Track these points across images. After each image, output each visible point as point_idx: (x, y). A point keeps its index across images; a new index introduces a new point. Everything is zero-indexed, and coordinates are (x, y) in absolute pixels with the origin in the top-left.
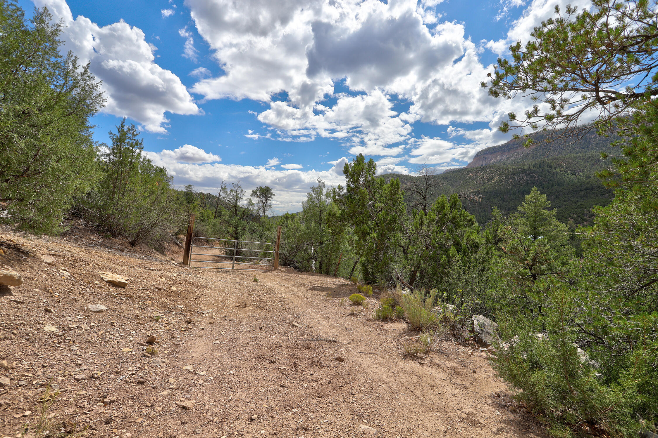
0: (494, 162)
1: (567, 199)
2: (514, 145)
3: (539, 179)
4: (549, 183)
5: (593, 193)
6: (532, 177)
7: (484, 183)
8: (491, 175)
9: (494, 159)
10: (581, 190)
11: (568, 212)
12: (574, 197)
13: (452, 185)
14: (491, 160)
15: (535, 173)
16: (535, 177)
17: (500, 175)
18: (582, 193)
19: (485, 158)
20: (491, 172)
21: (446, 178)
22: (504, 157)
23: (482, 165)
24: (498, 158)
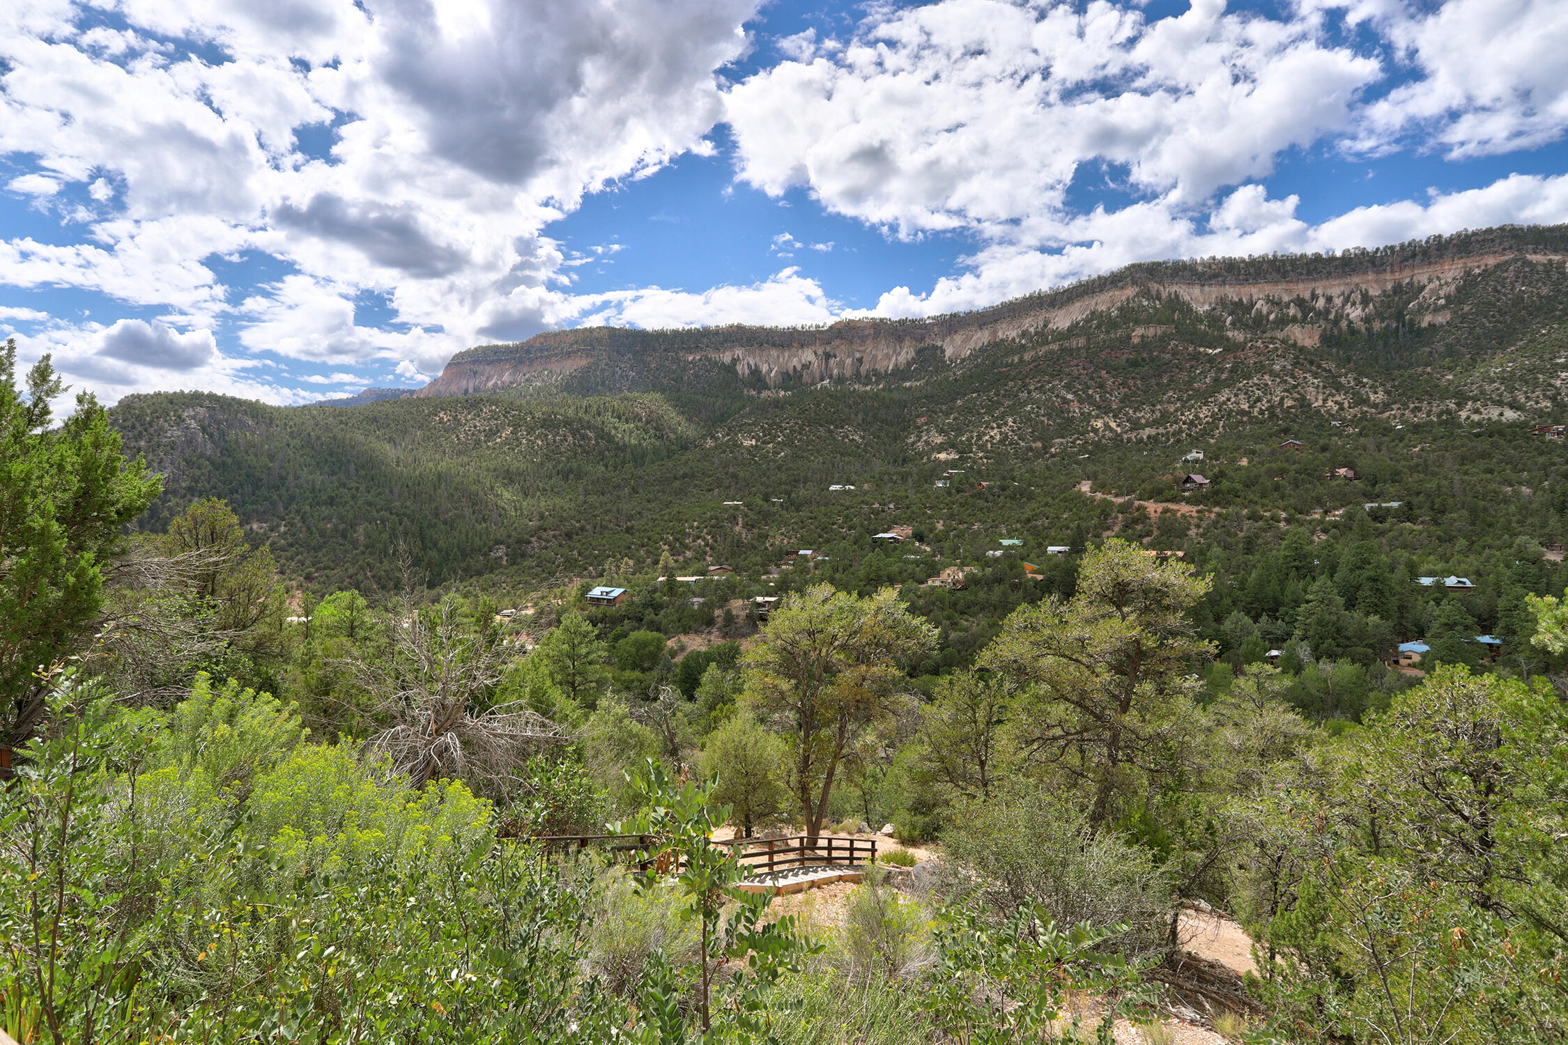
0: (495, 385)
1: (652, 496)
2: (541, 350)
3: (598, 443)
4: (616, 455)
5: (696, 486)
6: (584, 437)
7: (478, 442)
8: (493, 422)
9: (497, 379)
10: (675, 478)
11: (658, 529)
12: (664, 493)
13: (391, 440)
14: (488, 379)
15: (589, 428)
16: (590, 439)
17: (516, 427)
18: (677, 484)
19: (475, 373)
20: (494, 416)
21: (375, 420)
22: (519, 378)
23: (466, 391)
24: (506, 377)
